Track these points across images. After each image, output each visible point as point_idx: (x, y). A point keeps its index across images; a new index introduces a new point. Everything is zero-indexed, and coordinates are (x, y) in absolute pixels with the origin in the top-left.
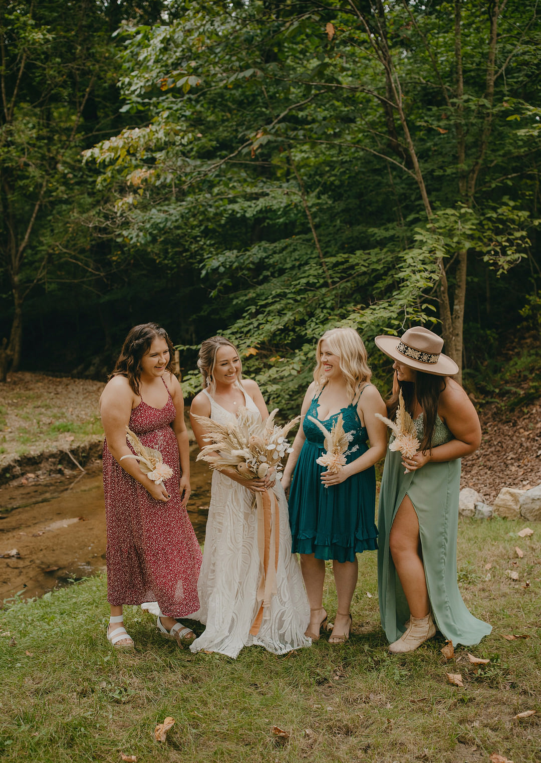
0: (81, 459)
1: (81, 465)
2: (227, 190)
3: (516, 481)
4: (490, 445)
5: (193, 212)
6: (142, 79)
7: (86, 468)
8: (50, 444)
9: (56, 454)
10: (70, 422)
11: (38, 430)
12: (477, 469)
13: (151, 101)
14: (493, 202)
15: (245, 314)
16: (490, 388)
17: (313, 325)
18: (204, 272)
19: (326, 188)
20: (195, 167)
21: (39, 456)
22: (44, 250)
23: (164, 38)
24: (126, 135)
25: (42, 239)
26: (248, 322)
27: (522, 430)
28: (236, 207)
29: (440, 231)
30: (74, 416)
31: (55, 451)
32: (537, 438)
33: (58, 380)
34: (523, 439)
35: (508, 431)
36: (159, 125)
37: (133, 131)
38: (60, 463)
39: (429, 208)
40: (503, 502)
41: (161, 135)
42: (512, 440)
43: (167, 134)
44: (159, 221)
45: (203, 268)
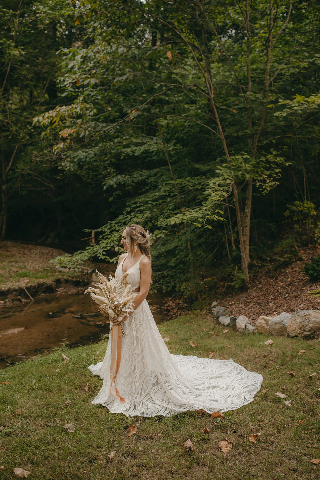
0: (32, 293)
1: (32, 296)
2: (122, 140)
3: (271, 312)
4: (261, 290)
5: (103, 153)
6: (71, 78)
7: (35, 298)
8: (14, 283)
9: (17, 289)
10: (29, 271)
11: (9, 275)
12: (252, 304)
13: (79, 90)
14: (265, 152)
15: (124, 212)
16: (265, 257)
17: (161, 219)
18: (105, 187)
19: (179, 141)
20: (102, 127)
21: (7, 291)
22: (19, 172)
23: (82, 56)
24: (58, 110)
25: (18, 165)
26: (125, 217)
27: (279, 282)
28: (128, 150)
29: (233, 167)
30: (31, 268)
31: (17, 287)
32: (286, 287)
33: (27, 246)
34: (279, 288)
35: (272, 282)
36: (77, 104)
37: (62, 107)
38: (19, 295)
39: (228, 154)
40: (260, 324)
41: (78, 110)
42: (274, 288)
43: (81, 109)
44: (82, 157)
45: (104, 185)
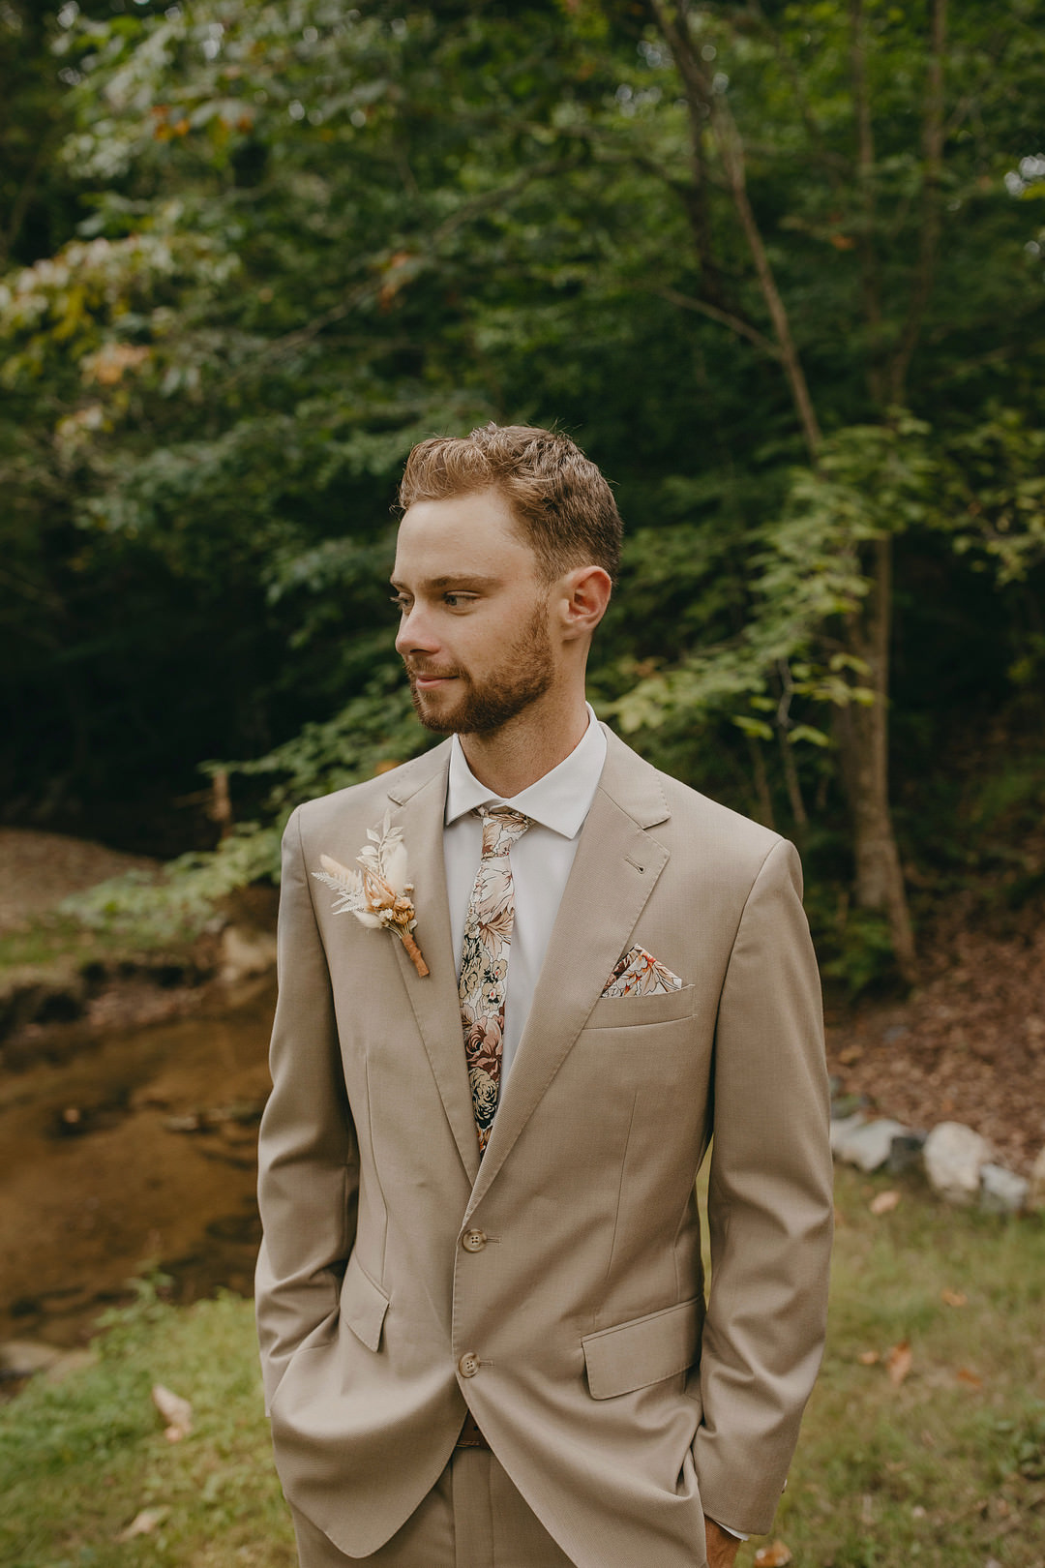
18: (276, 591)
24: (74, 258)
28: (350, 450)
36: (157, 237)
37: (93, 249)
39: (813, 425)
41: (162, 259)
44: (174, 477)
45: (275, 579)
